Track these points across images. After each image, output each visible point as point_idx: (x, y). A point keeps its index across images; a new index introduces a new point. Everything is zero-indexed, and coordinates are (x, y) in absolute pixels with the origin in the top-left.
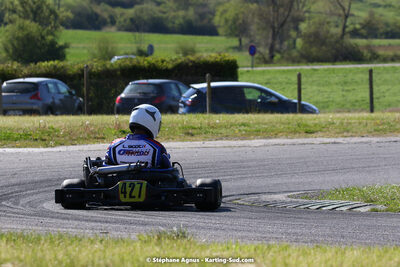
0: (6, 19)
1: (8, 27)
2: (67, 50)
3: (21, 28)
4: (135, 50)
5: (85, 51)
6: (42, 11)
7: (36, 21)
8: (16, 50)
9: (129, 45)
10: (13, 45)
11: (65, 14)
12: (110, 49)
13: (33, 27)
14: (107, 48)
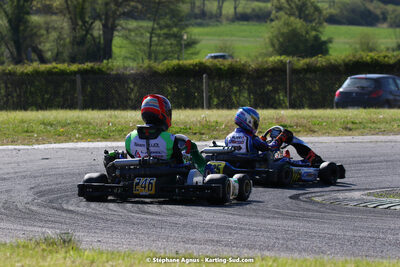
0: (272, 16)
1: (273, 23)
2: (330, 45)
3: (287, 24)
4: (394, 45)
5: (347, 46)
6: (306, 9)
7: (300, 18)
8: (281, 45)
9: (389, 40)
10: (278, 40)
11: (329, 11)
12: (370, 45)
13: (298, 23)
14: (368, 44)
